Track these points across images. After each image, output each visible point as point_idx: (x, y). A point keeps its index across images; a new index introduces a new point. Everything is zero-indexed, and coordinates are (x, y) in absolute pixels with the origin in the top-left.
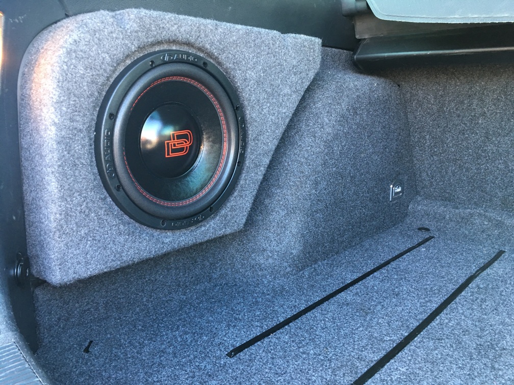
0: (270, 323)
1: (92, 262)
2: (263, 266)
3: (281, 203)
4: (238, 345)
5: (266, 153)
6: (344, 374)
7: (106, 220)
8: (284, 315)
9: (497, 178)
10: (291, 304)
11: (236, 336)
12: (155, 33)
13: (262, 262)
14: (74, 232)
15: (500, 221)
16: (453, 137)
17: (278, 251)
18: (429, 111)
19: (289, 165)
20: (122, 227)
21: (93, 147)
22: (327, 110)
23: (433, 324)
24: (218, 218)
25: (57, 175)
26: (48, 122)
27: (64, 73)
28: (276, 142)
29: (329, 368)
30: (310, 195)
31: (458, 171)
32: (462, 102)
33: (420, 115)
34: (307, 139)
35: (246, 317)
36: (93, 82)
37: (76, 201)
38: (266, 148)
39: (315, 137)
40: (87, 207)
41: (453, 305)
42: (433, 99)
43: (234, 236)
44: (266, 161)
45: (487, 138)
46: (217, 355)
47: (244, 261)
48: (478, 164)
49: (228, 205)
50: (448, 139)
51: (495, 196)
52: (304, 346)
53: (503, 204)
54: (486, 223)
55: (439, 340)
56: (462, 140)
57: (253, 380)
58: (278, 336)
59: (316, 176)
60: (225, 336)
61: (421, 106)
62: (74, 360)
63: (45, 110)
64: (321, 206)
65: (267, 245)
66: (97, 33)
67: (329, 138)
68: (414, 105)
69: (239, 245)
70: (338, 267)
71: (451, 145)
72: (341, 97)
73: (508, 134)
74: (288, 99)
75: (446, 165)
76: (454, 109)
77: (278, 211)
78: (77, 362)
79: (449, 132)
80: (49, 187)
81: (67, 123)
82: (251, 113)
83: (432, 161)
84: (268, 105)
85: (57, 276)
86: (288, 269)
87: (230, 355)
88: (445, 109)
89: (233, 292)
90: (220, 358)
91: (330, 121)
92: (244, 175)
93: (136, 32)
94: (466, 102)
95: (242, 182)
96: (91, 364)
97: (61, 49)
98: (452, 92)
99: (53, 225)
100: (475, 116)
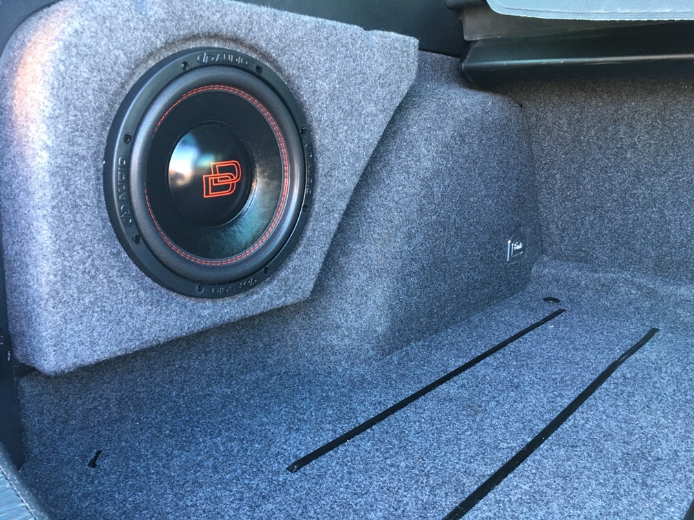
0: (346, 425)
1: (100, 342)
2: (337, 348)
3: (362, 262)
4: (302, 455)
5: (341, 195)
6: (446, 494)
7: (120, 284)
8: (365, 415)
9: (649, 232)
10: (374, 399)
11: (300, 444)
12: (190, 23)
13: (335, 342)
14: (74, 299)
15: (653, 289)
16: (592, 176)
17: (358, 329)
18: (560, 140)
19: (373, 211)
20: (142, 293)
21: (101, 181)
22: (425, 137)
23: (565, 426)
24: (276, 282)
25: (51, 220)
26: (37, 145)
27: (61, 76)
28: (356, 180)
29: (426, 486)
30: (401, 252)
31: (598, 222)
32: (605, 129)
33: (548, 145)
34: (397, 176)
35: (314, 417)
36: (101, 90)
37: (76, 257)
38: (341, 187)
39: (408, 173)
40: (93, 265)
41: (590, 400)
42: (566, 125)
43: (297, 307)
44: (342, 205)
45: (638, 178)
46: (274, 469)
47: (311, 341)
48: (625, 213)
49: (290, 264)
50: (585, 179)
51: (646, 257)
52: (392, 456)
53: (657, 266)
54: (634, 292)
55: (572, 447)
56: (604, 181)
57: (323, 502)
58: (357, 443)
59: (410, 226)
60: (285, 443)
61: (549, 133)
62: (75, 478)
63: (33, 128)
64: (416, 267)
65: (343, 321)
66: (108, 22)
67: (428, 175)
68: (541, 133)
69: (304, 319)
70: (437, 349)
71: (589, 187)
72: (444, 119)
73: (665, 172)
74: (372, 121)
75: (582, 214)
76: (595, 138)
77: (358, 274)
78: (80, 480)
79: (587, 169)
80: (38, 237)
81: (65, 146)
82: (321, 139)
83: (564, 208)
84: (346, 128)
85: (50, 361)
86: (371, 353)
87: (291, 469)
88: (582, 138)
89: (295, 383)
90: (277, 473)
91: (428, 151)
92: (311, 224)
93: (163, 21)
94: (610, 129)
95: (309, 233)
96: (99, 482)
97: (56, 42)
98: (593, 116)
99: (45, 290)
100: (622, 148)
